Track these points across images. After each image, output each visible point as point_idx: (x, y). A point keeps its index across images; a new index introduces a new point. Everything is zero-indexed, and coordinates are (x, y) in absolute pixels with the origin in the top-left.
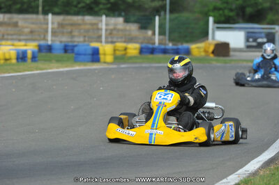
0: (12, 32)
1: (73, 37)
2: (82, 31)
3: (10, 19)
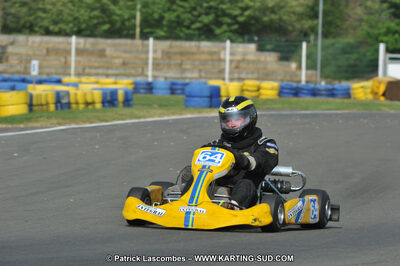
0: (96, 64)
1: (184, 71)
2: (197, 63)
3: (93, 45)
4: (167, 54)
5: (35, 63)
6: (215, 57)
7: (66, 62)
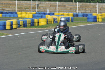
0: (63, 9)
1: (86, 11)
2: (90, 9)
3: (62, 4)
4: (82, 6)
5: (48, 10)
6: (94, 7)
7: (55, 9)
